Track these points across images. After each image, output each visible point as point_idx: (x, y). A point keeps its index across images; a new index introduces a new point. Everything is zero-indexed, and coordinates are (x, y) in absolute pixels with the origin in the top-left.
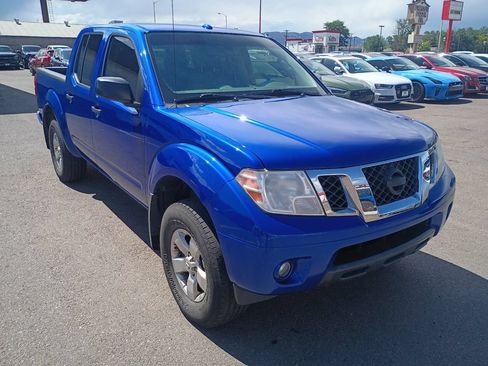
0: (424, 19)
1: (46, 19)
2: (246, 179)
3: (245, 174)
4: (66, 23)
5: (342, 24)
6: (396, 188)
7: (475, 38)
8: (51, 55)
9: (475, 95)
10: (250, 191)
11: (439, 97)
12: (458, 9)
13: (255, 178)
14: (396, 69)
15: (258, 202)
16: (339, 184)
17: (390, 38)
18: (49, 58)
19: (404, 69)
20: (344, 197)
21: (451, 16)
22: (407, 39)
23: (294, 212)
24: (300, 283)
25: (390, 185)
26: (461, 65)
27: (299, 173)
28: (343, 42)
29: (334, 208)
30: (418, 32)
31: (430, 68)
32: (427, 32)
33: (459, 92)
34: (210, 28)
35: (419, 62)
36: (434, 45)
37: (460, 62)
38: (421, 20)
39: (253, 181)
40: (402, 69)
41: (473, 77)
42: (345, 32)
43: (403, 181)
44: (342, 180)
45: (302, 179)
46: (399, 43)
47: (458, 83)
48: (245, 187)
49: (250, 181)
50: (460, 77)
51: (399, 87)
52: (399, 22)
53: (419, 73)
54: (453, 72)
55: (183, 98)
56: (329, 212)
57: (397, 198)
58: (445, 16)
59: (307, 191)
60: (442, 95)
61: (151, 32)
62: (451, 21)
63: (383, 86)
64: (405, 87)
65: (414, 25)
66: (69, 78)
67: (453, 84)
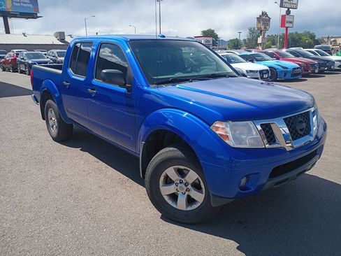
0: (268, 27)
1: (8, 31)
2: (218, 128)
3: (217, 124)
4: (24, 34)
5: (213, 31)
6: (301, 130)
7: (301, 39)
8: (17, 57)
9: (308, 76)
10: (221, 135)
11: (287, 77)
12: (291, 20)
13: (224, 127)
14: (257, 60)
15: (227, 141)
16: (271, 128)
17: (245, 40)
18: (15, 59)
19: (262, 60)
20: (274, 136)
21: (287, 25)
22: (257, 41)
23: (248, 146)
24: (253, 189)
25: (298, 128)
26: (298, 56)
27: (250, 123)
28: (214, 44)
29: (269, 143)
30: (264, 36)
31: (278, 59)
32: (268, 36)
33: (299, 74)
34: (164, 37)
35: (272, 55)
36: (274, 43)
37: (297, 54)
38: (265, 28)
39: (223, 129)
40: (261, 60)
41: (307, 64)
42: (216, 37)
43: (304, 125)
44: (272, 125)
45: (251, 126)
46: (251, 43)
47: (298, 68)
48: (217, 132)
49: (221, 128)
50: (299, 64)
51: (261, 72)
52: (250, 30)
53: (273, 62)
54: (293, 61)
55: (159, 81)
56: (267, 146)
57: (302, 136)
58: (283, 25)
59: (254, 133)
60: (288, 76)
61: (131, 40)
62: (287, 28)
63: (251, 71)
64: (265, 72)
65: (261, 31)
66: (65, 72)
67: (295, 69)
